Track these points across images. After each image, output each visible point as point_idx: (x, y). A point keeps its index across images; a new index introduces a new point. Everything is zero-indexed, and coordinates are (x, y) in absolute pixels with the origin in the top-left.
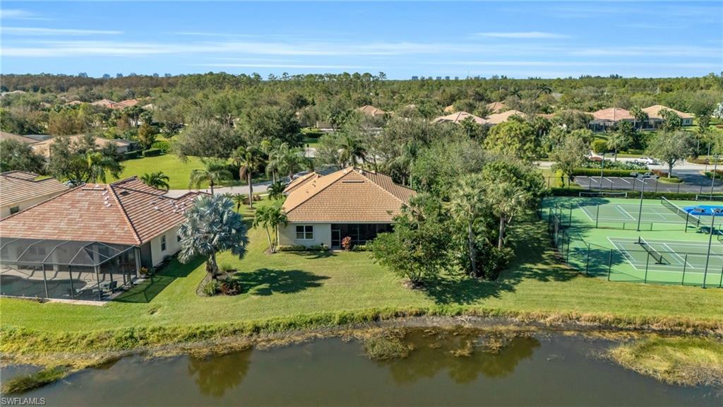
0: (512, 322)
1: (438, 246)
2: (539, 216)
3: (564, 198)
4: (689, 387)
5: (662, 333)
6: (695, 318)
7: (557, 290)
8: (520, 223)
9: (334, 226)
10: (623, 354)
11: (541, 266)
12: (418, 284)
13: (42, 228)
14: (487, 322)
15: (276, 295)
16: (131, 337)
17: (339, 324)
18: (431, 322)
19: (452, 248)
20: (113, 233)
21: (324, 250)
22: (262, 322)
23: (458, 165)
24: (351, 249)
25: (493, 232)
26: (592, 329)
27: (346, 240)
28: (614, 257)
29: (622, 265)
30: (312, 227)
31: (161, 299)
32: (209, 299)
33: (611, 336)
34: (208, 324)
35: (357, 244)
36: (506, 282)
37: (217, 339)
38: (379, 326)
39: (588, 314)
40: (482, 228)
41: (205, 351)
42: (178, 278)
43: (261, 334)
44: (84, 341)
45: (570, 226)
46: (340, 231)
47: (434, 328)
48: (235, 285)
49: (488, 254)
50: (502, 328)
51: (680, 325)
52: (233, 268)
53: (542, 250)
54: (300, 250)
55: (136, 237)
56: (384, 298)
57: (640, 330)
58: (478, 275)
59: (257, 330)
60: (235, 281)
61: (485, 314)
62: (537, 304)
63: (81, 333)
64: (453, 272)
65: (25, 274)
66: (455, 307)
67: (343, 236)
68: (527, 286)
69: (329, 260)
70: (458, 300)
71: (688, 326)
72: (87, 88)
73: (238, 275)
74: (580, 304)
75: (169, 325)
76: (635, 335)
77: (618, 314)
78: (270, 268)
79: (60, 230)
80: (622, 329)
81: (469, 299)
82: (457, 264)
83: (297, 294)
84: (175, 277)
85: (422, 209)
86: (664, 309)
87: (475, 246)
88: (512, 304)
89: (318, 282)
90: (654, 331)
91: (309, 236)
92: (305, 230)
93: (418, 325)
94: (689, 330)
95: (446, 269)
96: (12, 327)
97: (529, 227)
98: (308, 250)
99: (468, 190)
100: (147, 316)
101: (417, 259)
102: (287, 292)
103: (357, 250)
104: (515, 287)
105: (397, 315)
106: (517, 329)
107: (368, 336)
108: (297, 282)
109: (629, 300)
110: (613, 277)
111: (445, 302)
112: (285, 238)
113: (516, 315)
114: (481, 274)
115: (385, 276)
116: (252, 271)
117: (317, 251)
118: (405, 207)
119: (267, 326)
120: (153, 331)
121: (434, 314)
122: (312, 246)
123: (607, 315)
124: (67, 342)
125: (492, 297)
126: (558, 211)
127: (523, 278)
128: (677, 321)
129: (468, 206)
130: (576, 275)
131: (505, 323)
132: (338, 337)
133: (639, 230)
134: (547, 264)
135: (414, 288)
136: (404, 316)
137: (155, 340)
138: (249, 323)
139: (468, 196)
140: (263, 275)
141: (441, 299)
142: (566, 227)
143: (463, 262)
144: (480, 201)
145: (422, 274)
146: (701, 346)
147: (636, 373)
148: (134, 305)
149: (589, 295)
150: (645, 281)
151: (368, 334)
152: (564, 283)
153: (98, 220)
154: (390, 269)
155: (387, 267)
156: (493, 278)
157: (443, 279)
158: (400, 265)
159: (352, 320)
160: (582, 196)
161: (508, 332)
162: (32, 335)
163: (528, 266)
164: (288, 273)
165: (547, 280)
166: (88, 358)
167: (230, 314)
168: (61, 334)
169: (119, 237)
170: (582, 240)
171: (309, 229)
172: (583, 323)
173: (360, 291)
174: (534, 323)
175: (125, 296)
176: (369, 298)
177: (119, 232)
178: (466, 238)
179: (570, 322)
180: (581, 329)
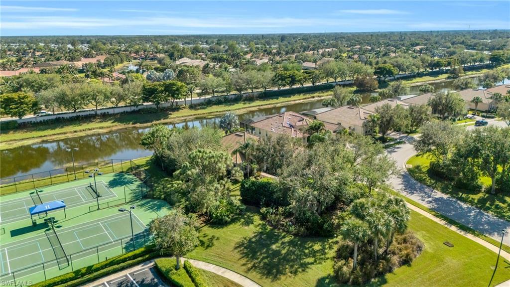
28: (113, 184)
29: (109, 181)
152: (130, 166)
170: (131, 190)
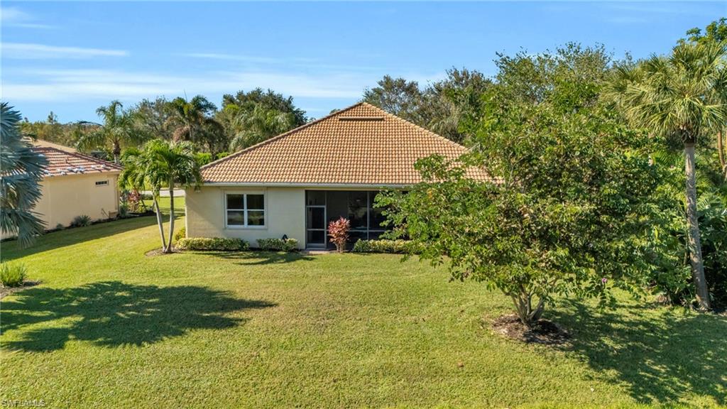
9: (312, 195)
12: (540, 328)
21: (287, 249)
24: (349, 247)
27: (337, 228)
30: (261, 197)
35: (363, 236)
46: (325, 207)
54: (230, 249)
67: (332, 219)
89: (234, 315)
91: (256, 218)
92: (248, 202)
98: (252, 249)
103: (366, 251)
115: (435, 304)
117: (269, 251)
122: (260, 241)
135: (530, 340)
171: (257, 201)
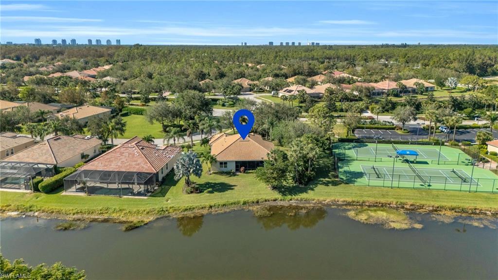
0: (312, 203)
1: (282, 172)
2: (331, 154)
3: (346, 143)
4: (372, 224)
5: (369, 206)
6: (383, 200)
7: (331, 190)
8: (322, 158)
9: (237, 162)
10: (351, 214)
11: (327, 179)
12: (274, 188)
13: (111, 165)
14: (302, 203)
15: (216, 193)
16: (163, 210)
17: (243, 204)
18: (279, 203)
19: (289, 172)
20: (143, 167)
21: (232, 173)
22: (212, 204)
23: (292, 133)
24: (244, 172)
25: (307, 165)
26: (343, 205)
27: (242, 169)
28: (360, 175)
29: (362, 179)
31: (168, 195)
32: (189, 195)
33: (349, 207)
34: (191, 205)
35: (247, 170)
36: (311, 186)
37: (196, 211)
38: (259, 205)
39: (342, 199)
40: (302, 163)
41: (192, 215)
42: (172, 187)
43: (213, 209)
44: (145, 212)
45: (344, 159)
46: (239, 164)
47: (281, 205)
48: (199, 189)
49: (304, 175)
50: (308, 205)
51: (377, 203)
52: (195, 182)
53: (330, 172)
54: (222, 173)
55: (153, 169)
56: (260, 194)
57: (361, 205)
58: (300, 184)
59: (211, 207)
60: (198, 187)
61: (301, 200)
62: (323, 195)
63: (143, 209)
64: (289, 182)
65: (105, 186)
66: (290, 197)
67: (241, 167)
68: (320, 188)
69: (235, 178)
70: (291, 194)
71: (380, 204)
72: (53, 57)
73: (197, 185)
74: (340, 195)
75: (176, 206)
76: (359, 207)
77: (354, 199)
78: (210, 181)
79: (119, 166)
80: (354, 205)
81: (295, 194)
82: (291, 179)
83: (224, 193)
84: (171, 186)
85: (276, 155)
86: (372, 197)
87: (298, 171)
88: (312, 196)
89: (232, 188)
90: (367, 205)
91: (226, 167)
92: (224, 164)
93: (274, 204)
94: (380, 205)
95: (286, 182)
96: (114, 207)
97: (325, 160)
98: (225, 173)
99: (296, 148)
100: (165, 202)
101: (274, 178)
102: (220, 192)
103: (247, 173)
104: (315, 189)
105: (266, 201)
106: (313, 205)
107: (255, 209)
108: (223, 188)
109: (360, 193)
110: (356, 184)
111: (285, 195)
112: (214, 167)
113: (314, 200)
114: (301, 183)
115: (261, 185)
116: (203, 183)
117: (229, 173)
118: (268, 154)
119: (215, 206)
120: (170, 208)
121: (281, 200)
122: (227, 172)
123: (349, 199)
124: (138, 212)
125: (305, 193)
126: (341, 151)
127: (319, 185)
128: (376, 201)
129: (295, 155)
130: (341, 183)
131: (309, 203)
132: (243, 209)
133: (375, 161)
134: (330, 178)
135: (273, 189)
136: (269, 201)
137: (172, 211)
138: (207, 204)
139: (295, 151)
140: (208, 184)
141: (284, 194)
142: (343, 159)
143: (293, 178)
144: (300, 153)
145: (275, 183)
146: (382, 211)
147: (354, 220)
148: (158, 198)
149: (344, 192)
150: (369, 186)
151: (255, 208)
152: (335, 187)
153: (135, 161)
154: (263, 182)
155: (261, 181)
156: (305, 185)
157: (285, 186)
158: (267, 181)
159: (248, 203)
160: (355, 142)
161: (310, 206)
162: (123, 210)
163: (322, 179)
164: (218, 184)
165: (328, 186)
166: (148, 218)
167: (199, 201)
168: (135, 210)
169: (146, 169)
170: (348, 167)
171: (226, 163)
172: (340, 203)
173: (250, 191)
174: (320, 203)
175: (154, 194)
176: (255, 194)
177: (145, 166)
178: (295, 168)
179: (334, 203)
180: (339, 205)
